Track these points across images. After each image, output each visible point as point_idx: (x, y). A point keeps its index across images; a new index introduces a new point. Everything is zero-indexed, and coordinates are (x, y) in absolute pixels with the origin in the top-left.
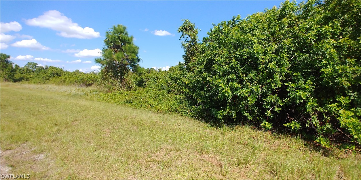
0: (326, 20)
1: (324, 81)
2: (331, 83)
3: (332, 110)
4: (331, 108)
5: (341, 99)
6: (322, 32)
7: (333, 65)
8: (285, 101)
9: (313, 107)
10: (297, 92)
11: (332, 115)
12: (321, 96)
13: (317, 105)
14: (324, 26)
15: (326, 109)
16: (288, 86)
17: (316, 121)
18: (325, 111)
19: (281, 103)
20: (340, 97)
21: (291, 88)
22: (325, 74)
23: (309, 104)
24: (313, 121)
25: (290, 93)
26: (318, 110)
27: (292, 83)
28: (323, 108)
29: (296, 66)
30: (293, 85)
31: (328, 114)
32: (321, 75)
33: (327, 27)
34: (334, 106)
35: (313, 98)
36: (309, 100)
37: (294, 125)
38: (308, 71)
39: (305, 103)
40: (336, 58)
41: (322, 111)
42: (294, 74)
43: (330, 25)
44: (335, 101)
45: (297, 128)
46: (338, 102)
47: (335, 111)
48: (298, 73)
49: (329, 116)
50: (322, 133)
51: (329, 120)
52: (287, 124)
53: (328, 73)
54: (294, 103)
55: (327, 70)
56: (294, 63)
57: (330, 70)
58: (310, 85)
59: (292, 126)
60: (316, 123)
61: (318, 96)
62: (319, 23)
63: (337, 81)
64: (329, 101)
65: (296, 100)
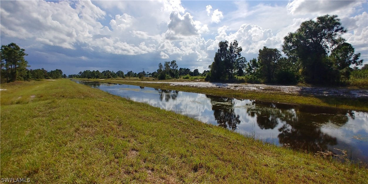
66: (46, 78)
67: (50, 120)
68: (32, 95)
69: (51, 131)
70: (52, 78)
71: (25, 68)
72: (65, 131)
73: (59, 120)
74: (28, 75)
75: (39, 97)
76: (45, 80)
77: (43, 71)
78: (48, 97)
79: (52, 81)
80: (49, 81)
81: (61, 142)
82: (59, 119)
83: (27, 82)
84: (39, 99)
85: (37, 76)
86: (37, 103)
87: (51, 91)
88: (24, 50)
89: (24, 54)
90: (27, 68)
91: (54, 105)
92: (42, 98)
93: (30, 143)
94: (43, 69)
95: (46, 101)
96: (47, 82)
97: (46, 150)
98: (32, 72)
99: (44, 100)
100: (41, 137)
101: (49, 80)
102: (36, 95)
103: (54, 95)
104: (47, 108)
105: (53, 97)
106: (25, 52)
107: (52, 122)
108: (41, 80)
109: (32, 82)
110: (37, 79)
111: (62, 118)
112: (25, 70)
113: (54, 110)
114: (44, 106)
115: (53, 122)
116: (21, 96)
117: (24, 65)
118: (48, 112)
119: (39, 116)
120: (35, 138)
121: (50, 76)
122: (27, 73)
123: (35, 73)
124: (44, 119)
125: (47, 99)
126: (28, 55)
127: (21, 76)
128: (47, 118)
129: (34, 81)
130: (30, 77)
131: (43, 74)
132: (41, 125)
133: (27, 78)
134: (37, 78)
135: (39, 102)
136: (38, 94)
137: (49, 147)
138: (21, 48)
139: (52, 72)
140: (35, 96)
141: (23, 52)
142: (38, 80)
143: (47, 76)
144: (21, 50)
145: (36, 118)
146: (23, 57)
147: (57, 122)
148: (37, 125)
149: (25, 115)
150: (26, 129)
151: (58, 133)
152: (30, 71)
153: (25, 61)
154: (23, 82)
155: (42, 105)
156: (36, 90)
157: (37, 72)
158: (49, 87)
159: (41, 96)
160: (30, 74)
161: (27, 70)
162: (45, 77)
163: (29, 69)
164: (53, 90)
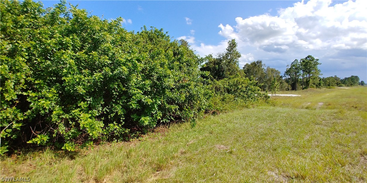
0: (69, 32)
1: (66, 89)
2: (72, 91)
3: (75, 115)
4: (75, 114)
5: (81, 104)
6: (63, 42)
7: (73, 74)
8: (27, 114)
9: (59, 115)
10: (40, 102)
11: (76, 120)
12: (67, 103)
13: (62, 112)
14: (66, 37)
15: (71, 115)
16: (28, 96)
17: (62, 129)
18: (70, 117)
19: (21, 117)
20: (80, 103)
21: (32, 98)
22: (67, 83)
23: (54, 112)
24: (59, 129)
25: (32, 104)
26: (65, 117)
27: (32, 92)
28: (69, 115)
29: (40, 72)
30: (34, 95)
31: (73, 119)
32: (63, 84)
33: (68, 39)
34: (76, 112)
35: (58, 106)
36: (55, 109)
37: (41, 138)
38: (53, 79)
39: (51, 112)
40: (75, 68)
41: (68, 117)
42: (36, 82)
43: (71, 37)
44: (77, 107)
45: (44, 141)
46: (80, 107)
47: (78, 116)
48: (41, 80)
49: (74, 121)
50: (69, 138)
51: (74, 125)
52: (32, 140)
53: (69, 81)
54: (38, 115)
55: (68, 78)
56: (36, 69)
57: (71, 78)
58: (54, 93)
59: (38, 141)
60: (62, 131)
61: (64, 103)
62: (61, 33)
63: (76, 88)
64: (73, 107)
65: (40, 111)
66: (339, 85)
67: (332, 132)
68: (320, 102)
69: (329, 143)
70: (345, 85)
71: (318, 77)
72: (346, 149)
73: (342, 135)
74: (320, 83)
75: (327, 105)
76: (337, 88)
77: (336, 78)
78: (336, 106)
79: (345, 89)
80: (341, 89)
81: (337, 160)
82: (343, 133)
83: (318, 89)
84: (326, 107)
85: (329, 84)
86: (323, 111)
87: (341, 100)
88: (318, 60)
89: (318, 64)
90: (320, 76)
91: (341, 116)
92: (330, 106)
93: (306, 148)
94: (336, 76)
95: (333, 111)
96: (339, 89)
97: (318, 161)
98: (324, 80)
99: (331, 109)
100: (317, 146)
101: (341, 87)
102: (324, 103)
103: (343, 105)
104: (332, 117)
105: (343, 106)
106: (319, 62)
107: (333, 134)
108: (333, 88)
109: (324, 89)
110: (328, 87)
111: (346, 132)
112: (318, 78)
113: (338, 121)
114: (329, 115)
115: (335, 134)
116: (311, 102)
117: (317, 74)
118: (332, 122)
119: (321, 124)
120: (312, 145)
121: (343, 84)
122: (320, 81)
123: (327, 80)
124: (326, 128)
125: (334, 108)
126: (321, 64)
127: (314, 84)
128: (329, 128)
129: (325, 89)
130: (322, 85)
131: (335, 81)
132: (321, 134)
133: (318, 85)
134: (329, 85)
135: (325, 110)
136: (326, 101)
137: (322, 160)
138: (316, 58)
139: (346, 79)
140: (322, 103)
141: (317, 62)
142: (330, 88)
143: (339, 84)
144: (316, 60)
145: (318, 126)
146: (317, 66)
147: (339, 136)
148: (317, 133)
149: (309, 120)
150: (306, 133)
151: (337, 149)
152: (322, 79)
153: (318, 70)
154: (315, 89)
155: (328, 114)
156: (325, 98)
157: (329, 79)
158: (339, 96)
159: (329, 105)
160: (322, 82)
161: (319, 78)
162: (337, 85)
163: (321, 77)
164: (343, 99)
